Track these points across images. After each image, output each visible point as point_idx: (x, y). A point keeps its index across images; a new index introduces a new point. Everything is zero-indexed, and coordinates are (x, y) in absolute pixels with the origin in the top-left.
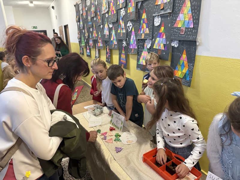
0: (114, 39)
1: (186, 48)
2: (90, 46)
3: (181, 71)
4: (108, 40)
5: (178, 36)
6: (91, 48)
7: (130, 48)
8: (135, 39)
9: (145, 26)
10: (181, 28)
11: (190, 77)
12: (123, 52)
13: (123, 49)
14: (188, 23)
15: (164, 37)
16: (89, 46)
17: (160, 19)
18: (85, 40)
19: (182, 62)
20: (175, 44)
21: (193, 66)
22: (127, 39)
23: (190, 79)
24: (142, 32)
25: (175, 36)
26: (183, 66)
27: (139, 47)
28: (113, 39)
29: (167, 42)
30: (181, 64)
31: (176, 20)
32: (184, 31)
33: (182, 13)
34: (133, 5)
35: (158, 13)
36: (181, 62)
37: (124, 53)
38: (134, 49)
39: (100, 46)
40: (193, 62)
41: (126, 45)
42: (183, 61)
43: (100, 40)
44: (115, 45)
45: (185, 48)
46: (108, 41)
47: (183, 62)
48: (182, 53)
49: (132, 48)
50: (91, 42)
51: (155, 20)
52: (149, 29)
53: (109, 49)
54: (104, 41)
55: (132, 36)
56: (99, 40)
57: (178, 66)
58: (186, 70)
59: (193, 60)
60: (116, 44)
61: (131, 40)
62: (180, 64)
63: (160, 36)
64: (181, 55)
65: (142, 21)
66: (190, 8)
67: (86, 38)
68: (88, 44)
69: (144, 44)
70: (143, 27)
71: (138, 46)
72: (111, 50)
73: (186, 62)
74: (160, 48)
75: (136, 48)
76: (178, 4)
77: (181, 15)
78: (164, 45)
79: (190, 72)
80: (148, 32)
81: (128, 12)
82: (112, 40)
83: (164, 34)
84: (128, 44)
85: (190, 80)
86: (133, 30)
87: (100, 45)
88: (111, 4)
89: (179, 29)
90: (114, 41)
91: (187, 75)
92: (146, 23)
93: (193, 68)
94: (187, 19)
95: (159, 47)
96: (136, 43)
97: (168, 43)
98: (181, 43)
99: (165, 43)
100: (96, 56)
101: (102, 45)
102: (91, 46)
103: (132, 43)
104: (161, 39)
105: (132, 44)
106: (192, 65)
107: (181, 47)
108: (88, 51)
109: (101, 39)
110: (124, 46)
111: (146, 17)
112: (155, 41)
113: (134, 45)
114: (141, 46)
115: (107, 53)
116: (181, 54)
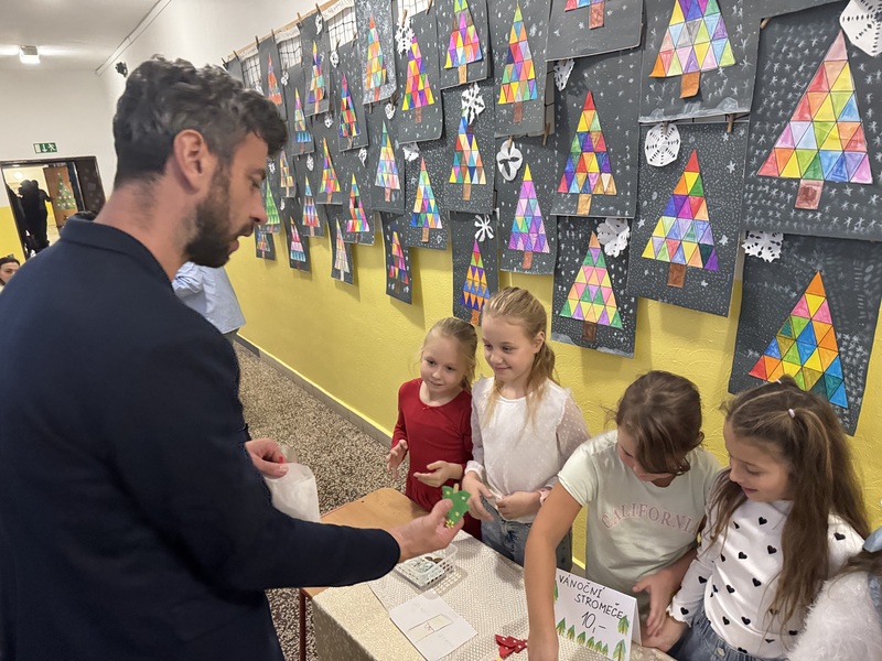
0: (426, 209)
1: (826, 268)
2: (307, 227)
3: (797, 361)
4: (398, 210)
5: (785, 217)
6: (313, 234)
7: (512, 246)
8: (538, 213)
9: (592, 163)
10: (798, 180)
11: (849, 394)
12: (473, 263)
13: (476, 248)
14: (842, 161)
15: (703, 214)
16: (303, 230)
17: (676, 135)
18: (278, 205)
19: (803, 327)
20: (764, 249)
21: (869, 347)
22: (495, 213)
23: (852, 399)
24: (575, 189)
25: (765, 215)
26: (807, 341)
27: (563, 246)
28: (423, 209)
29: (717, 239)
30: (797, 333)
31: (770, 146)
32: (818, 197)
33: (802, 119)
34: (527, 74)
35: (665, 114)
36: (798, 324)
37: (481, 265)
38: (535, 253)
39: (357, 230)
40: (868, 328)
41: (491, 236)
42: (805, 322)
43: (356, 206)
44: (433, 232)
45: (819, 267)
46: (396, 216)
47: (809, 327)
48: (799, 288)
49: (520, 247)
50: (310, 214)
51: (649, 141)
52: (615, 177)
53: (402, 246)
54: (375, 211)
55: (523, 203)
56: (351, 206)
57: (781, 341)
58: (828, 362)
59: (866, 321)
60: (440, 226)
61: (519, 219)
62: (789, 333)
63: (680, 207)
64: (794, 294)
65: (576, 145)
66: (849, 97)
67: (288, 196)
68: (298, 218)
69: (587, 238)
70: (583, 168)
71: (559, 242)
72: (411, 252)
73: (823, 328)
74: (678, 259)
75: (546, 250)
76: (779, 80)
77: (796, 127)
78: (705, 251)
79: (852, 371)
80: (612, 190)
81: (502, 101)
82: (417, 209)
83: (700, 202)
84: (504, 232)
85: (849, 404)
86: (527, 176)
87: (359, 226)
88: (412, 64)
89: (789, 185)
90: (430, 216)
91: (830, 383)
92: (597, 154)
93: (868, 358)
94: (834, 147)
95: (672, 255)
96: (542, 231)
97: (724, 240)
98: (796, 244)
99: (709, 242)
100: (338, 266)
101: (367, 230)
102: (312, 228)
103: (524, 230)
104: (686, 224)
105: (521, 233)
106: (861, 343)
107: (797, 260)
108: (297, 246)
109: (360, 205)
110: (482, 240)
111: (596, 125)
112: (650, 229)
113: (534, 238)
114: (569, 242)
115: (391, 261)
116: (794, 289)
